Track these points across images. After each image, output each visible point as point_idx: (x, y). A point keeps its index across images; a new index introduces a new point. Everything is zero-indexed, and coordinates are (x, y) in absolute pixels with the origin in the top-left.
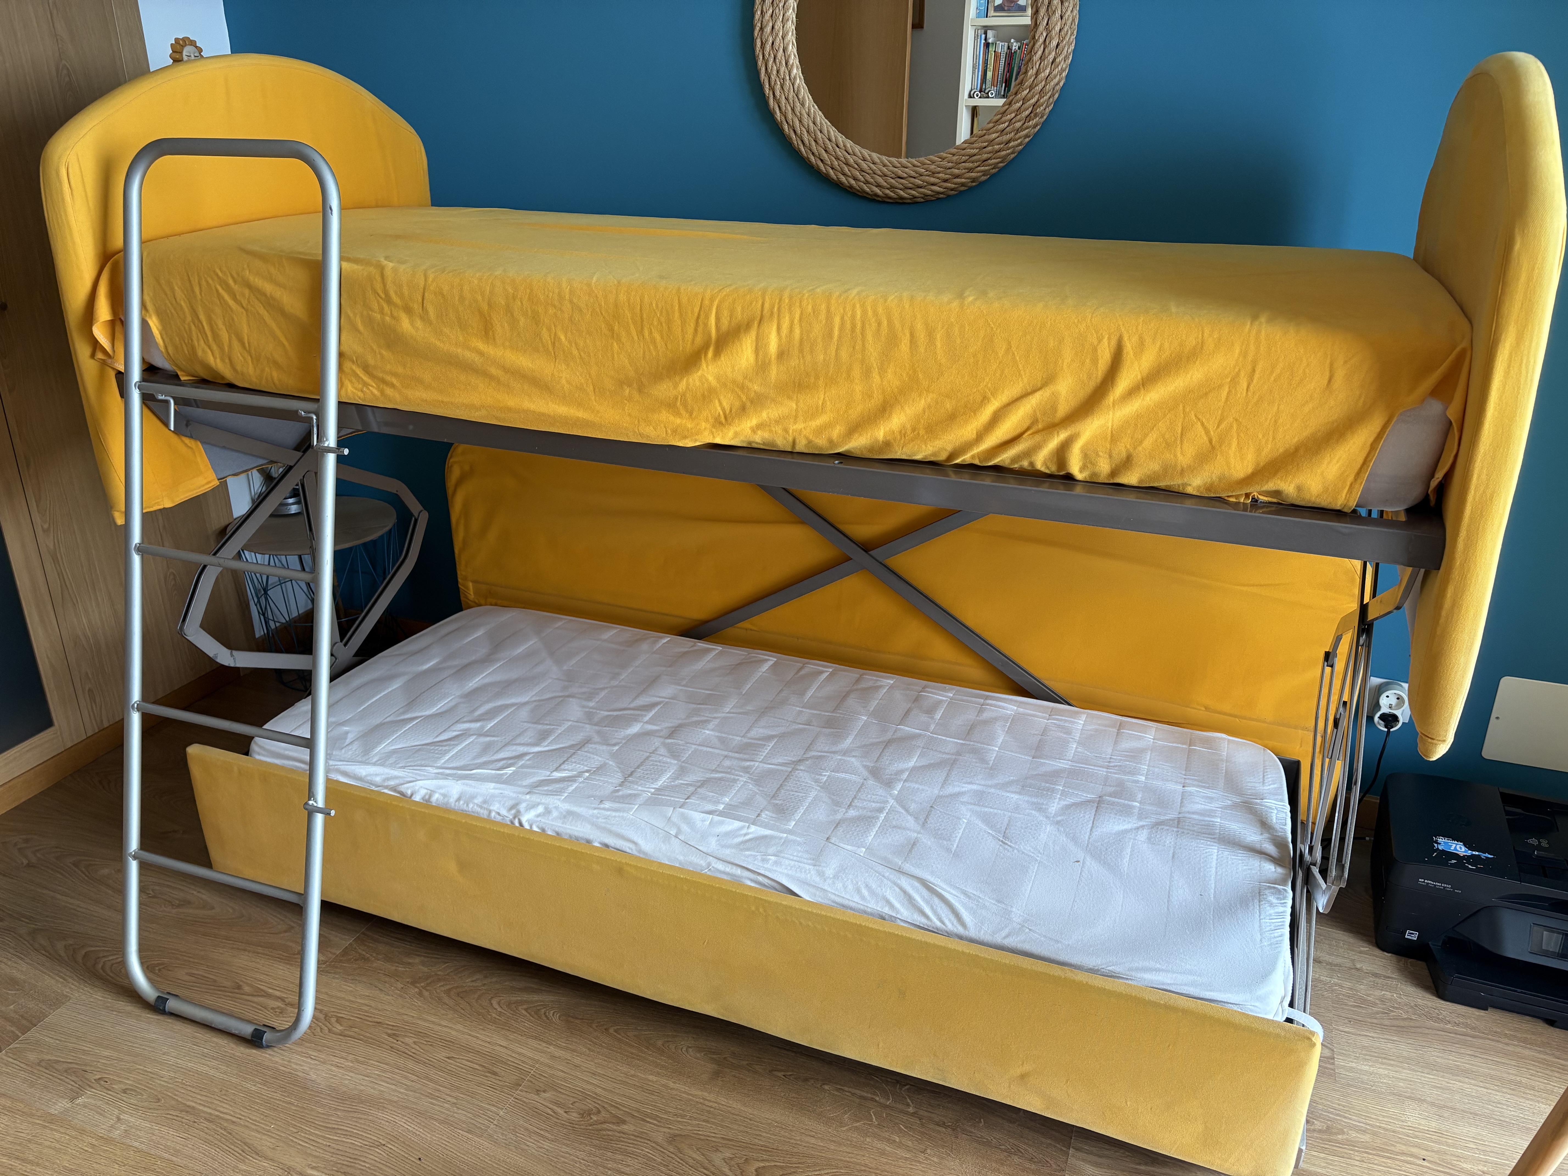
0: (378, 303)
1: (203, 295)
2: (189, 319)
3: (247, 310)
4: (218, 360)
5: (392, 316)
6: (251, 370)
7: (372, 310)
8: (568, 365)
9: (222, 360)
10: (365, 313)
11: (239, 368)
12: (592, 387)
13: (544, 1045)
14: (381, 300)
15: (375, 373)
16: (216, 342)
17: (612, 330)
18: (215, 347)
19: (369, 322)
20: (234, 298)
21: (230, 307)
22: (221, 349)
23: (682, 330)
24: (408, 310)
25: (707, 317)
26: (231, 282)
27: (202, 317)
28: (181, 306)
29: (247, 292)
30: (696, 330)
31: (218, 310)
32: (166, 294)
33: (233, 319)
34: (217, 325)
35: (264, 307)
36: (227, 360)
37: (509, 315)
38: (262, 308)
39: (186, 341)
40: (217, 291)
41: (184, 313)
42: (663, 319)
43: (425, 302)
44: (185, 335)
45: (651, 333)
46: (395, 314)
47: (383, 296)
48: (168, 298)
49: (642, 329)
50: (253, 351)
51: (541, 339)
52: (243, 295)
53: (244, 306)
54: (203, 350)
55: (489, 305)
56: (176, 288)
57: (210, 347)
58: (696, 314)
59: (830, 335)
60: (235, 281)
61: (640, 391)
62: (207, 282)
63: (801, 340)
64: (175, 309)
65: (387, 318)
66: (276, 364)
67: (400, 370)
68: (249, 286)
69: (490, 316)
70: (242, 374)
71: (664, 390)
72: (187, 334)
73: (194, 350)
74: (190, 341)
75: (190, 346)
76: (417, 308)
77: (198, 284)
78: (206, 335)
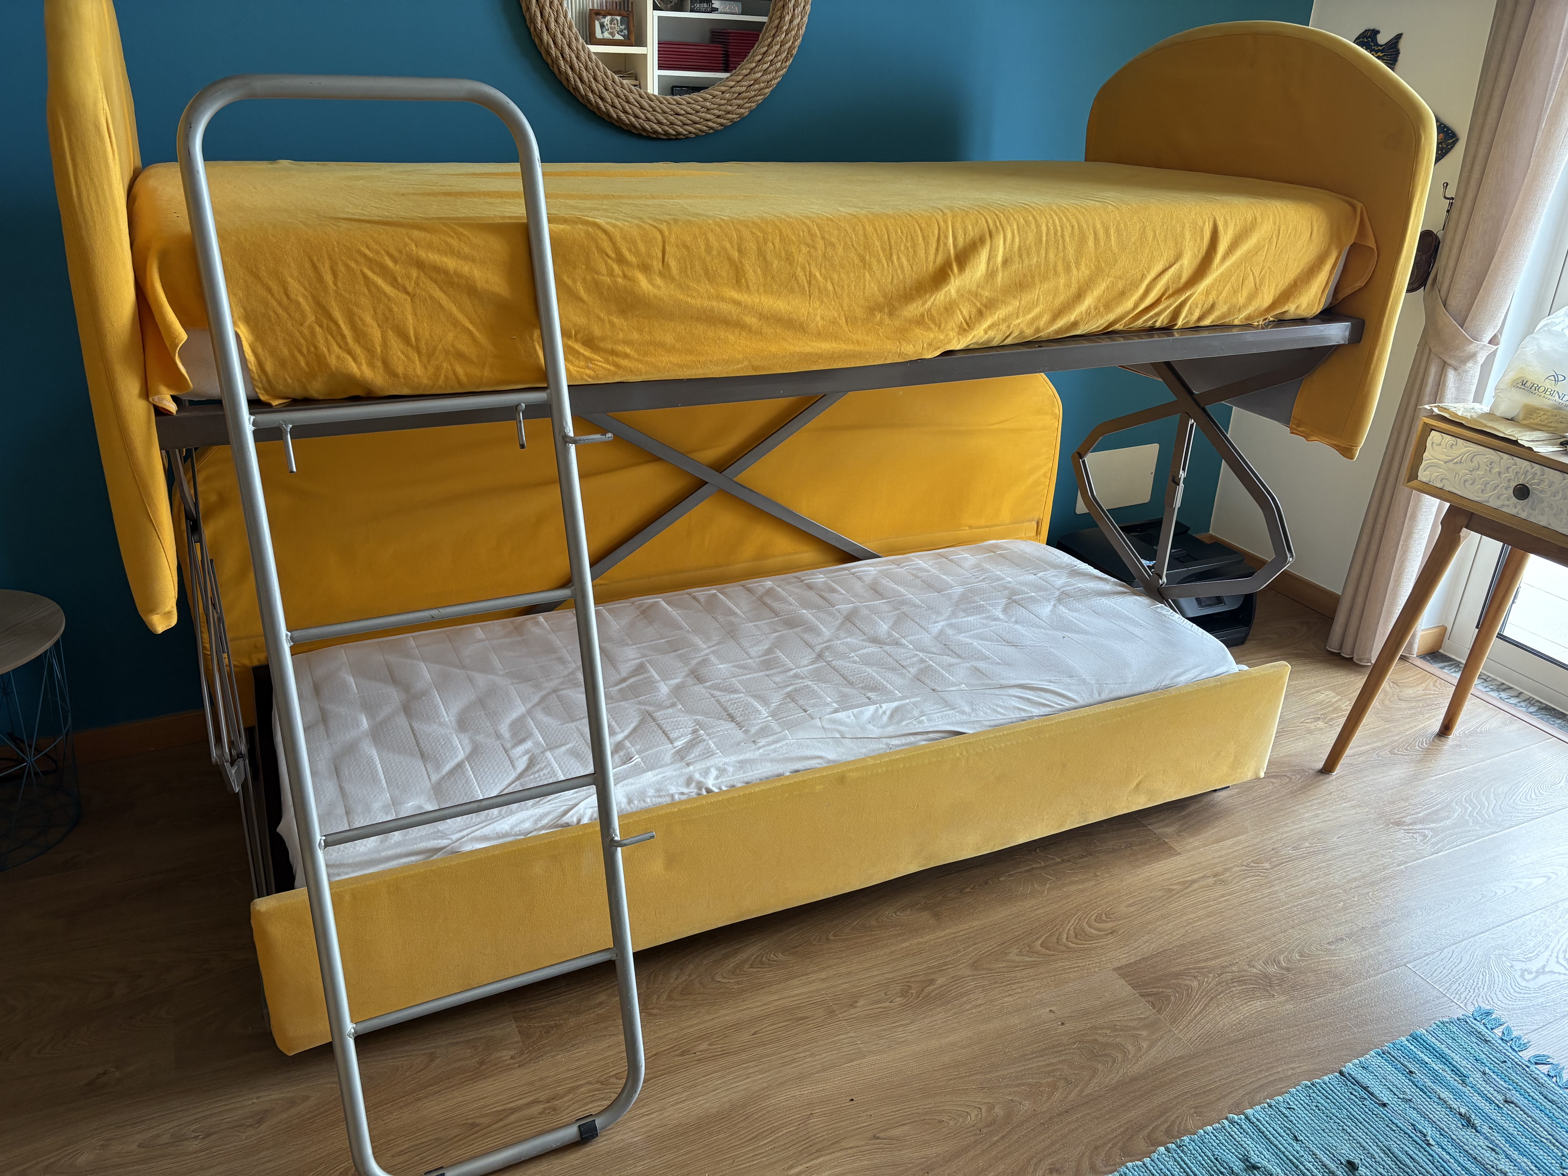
0: (606, 263)
1: (340, 284)
2: (311, 318)
3: (413, 296)
4: (364, 367)
5: (625, 276)
6: (420, 370)
7: (598, 273)
8: (822, 302)
9: (371, 365)
10: (588, 277)
11: (400, 370)
12: (844, 318)
13: (804, 978)
14: (610, 261)
15: (602, 345)
16: (359, 343)
17: (863, 260)
18: (358, 350)
19: (596, 287)
20: (394, 282)
21: (386, 295)
22: (370, 351)
23: (926, 252)
24: (645, 268)
25: (946, 237)
26: (389, 263)
27: (337, 314)
28: (298, 304)
29: (414, 273)
30: (937, 250)
31: (365, 301)
32: (269, 290)
33: (391, 310)
34: (361, 320)
35: (441, 289)
36: (379, 364)
37: (761, 259)
38: (437, 289)
39: (305, 350)
40: (365, 277)
41: (302, 312)
42: (909, 245)
43: (667, 256)
44: (302, 341)
45: (899, 258)
46: (629, 274)
47: (613, 256)
48: (273, 295)
49: (891, 255)
50: (423, 345)
51: (796, 279)
52: (409, 277)
53: (410, 290)
54: (338, 357)
55: (740, 251)
56: (289, 279)
57: (350, 352)
58: (937, 235)
59: (1041, 241)
60: (395, 261)
61: (891, 315)
62: (347, 266)
63: (1020, 248)
64: (286, 309)
65: (620, 280)
66: (460, 356)
67: (636, 336)
68: (420, 265)
69: (741, 263)
70: (406, 377)
71: (914, 309)
72: (306, 341)
73: (320, 360)
74: (312, 349)
75: (313, 355)
76: (657, 265)
77: (329, 272)
78: (343, 337)
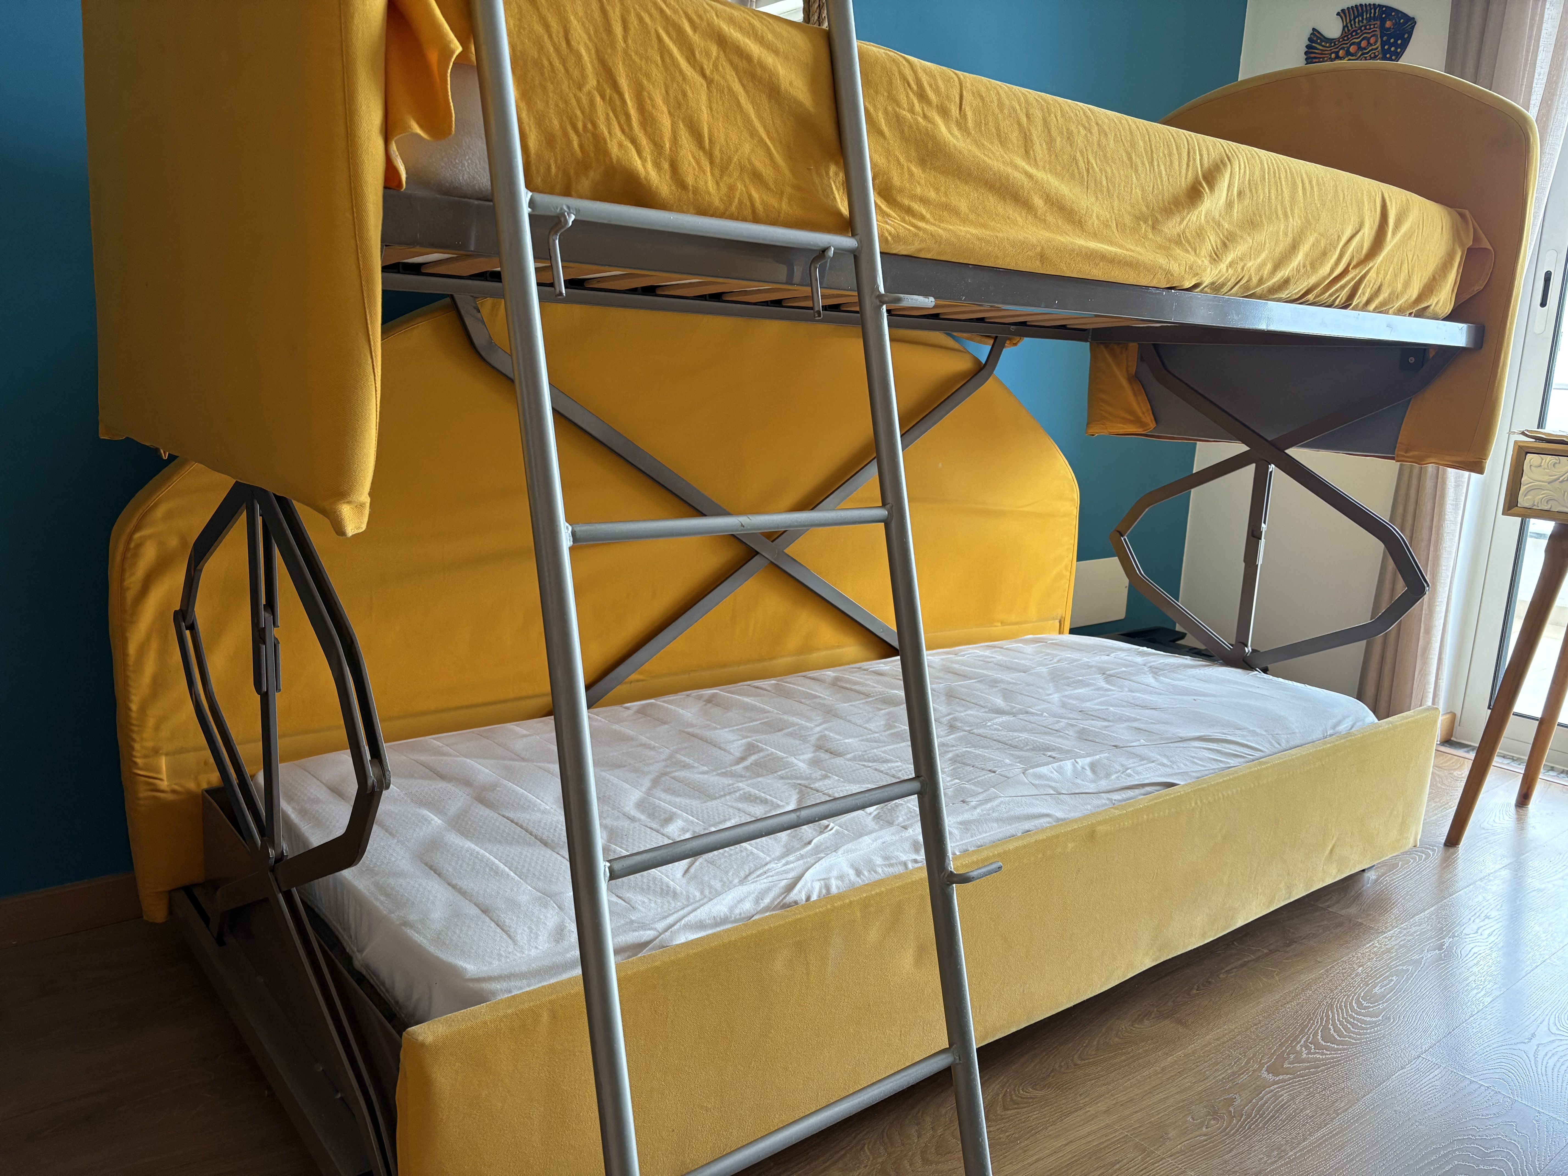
0: (908, 96)
1: (630, 41)
2: (592, 82)
3: (709, 82)
4: (649, 165)
5: (925, 117)
6: (711, 186)
7: (899, 105)
8: (1097, 197)
9: (657, 165)
10: (890, 108)
11: (690, 180)
12: (1115, 222)
13: (1079, 1113)
14: (911, 93)
15: (899, 198)
16: (645, 130)
17: (1130, 158)
18: (644, 141)
19: (898, 122)
20: (691, 57)
21: (681, 72)
22: (658, 146)
23: (1179, 165)
24: (944, 112)
25: (1195, 153)
27: (624, 83)
28: (579, 57)
29: (714, 49)
30: (1188, 165)
31: (657, 73)
32: (547, 27)
33: (685, 94)
34: (652, 99)
35: (740, 81)
36: (666, 166)
37: (1046, 131)
38: (736, 80)
39: (580, 126)
40: (660, 40)
41: (583, 70)
42: (1166, 152)
43: (964, 102)
44: (579, 113)
45: (1158, 165)
46: (929, 114)
47: (915, 87)
48: (550, 36)
50: (717, 153)
51: (1077, 164)
52: (708, 55)
53: (708, 72)
54: (621, 145)
56: (572, 18)
57: (634, 141)
59: (1264, 179)
60: (694, 28)
61: (1153, 228)
62: (641, 19)
64: (564, 62)
65: (920, 120)
66: (757, 177)
67: (932, 195)
68: (722, 41)
69: (1029, 130)
70: (696, 191)
71: (1172, 227)
72: (583, 112)
73: (599, 145)
74: (589, 126)
75: (589, 135)
76: (954, 110)
77: (619, 21)
78: (628, 117)
